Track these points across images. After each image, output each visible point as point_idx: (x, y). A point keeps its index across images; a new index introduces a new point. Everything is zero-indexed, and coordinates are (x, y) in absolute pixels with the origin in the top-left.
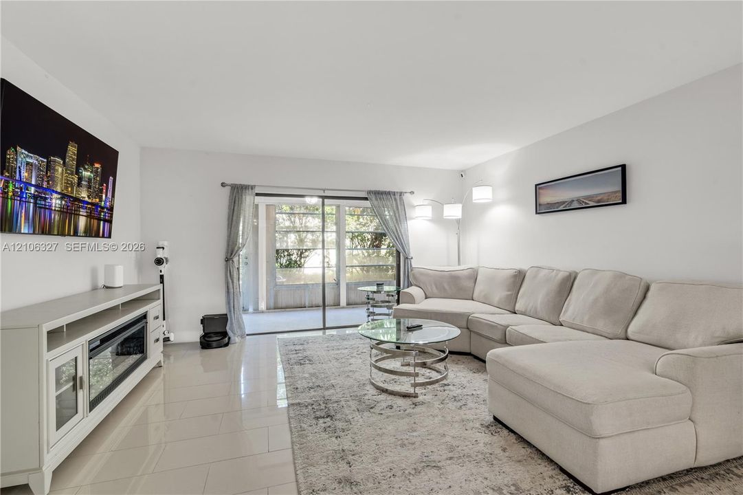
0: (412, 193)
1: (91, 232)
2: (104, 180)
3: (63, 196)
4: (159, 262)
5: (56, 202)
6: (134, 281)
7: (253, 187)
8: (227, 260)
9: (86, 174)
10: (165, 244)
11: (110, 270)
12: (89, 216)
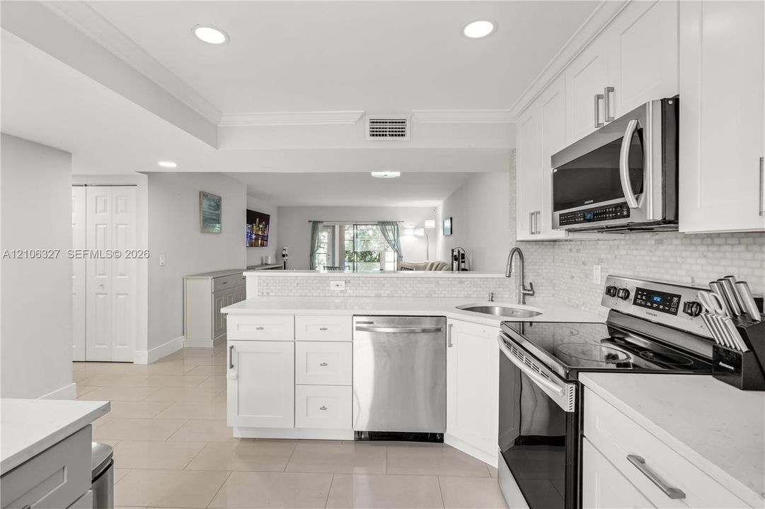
0: (403, 222)
1: (262, 245)
2: (266, 227)
3: (255, 235)
4: (284, 256)
5: (254, 237)
6: (275, 263)
7: (322, 222)
8: (311, 256)
9: (261, 226)
10: (286, 248)
11: (267, 258)
12: (262, 240)
